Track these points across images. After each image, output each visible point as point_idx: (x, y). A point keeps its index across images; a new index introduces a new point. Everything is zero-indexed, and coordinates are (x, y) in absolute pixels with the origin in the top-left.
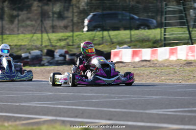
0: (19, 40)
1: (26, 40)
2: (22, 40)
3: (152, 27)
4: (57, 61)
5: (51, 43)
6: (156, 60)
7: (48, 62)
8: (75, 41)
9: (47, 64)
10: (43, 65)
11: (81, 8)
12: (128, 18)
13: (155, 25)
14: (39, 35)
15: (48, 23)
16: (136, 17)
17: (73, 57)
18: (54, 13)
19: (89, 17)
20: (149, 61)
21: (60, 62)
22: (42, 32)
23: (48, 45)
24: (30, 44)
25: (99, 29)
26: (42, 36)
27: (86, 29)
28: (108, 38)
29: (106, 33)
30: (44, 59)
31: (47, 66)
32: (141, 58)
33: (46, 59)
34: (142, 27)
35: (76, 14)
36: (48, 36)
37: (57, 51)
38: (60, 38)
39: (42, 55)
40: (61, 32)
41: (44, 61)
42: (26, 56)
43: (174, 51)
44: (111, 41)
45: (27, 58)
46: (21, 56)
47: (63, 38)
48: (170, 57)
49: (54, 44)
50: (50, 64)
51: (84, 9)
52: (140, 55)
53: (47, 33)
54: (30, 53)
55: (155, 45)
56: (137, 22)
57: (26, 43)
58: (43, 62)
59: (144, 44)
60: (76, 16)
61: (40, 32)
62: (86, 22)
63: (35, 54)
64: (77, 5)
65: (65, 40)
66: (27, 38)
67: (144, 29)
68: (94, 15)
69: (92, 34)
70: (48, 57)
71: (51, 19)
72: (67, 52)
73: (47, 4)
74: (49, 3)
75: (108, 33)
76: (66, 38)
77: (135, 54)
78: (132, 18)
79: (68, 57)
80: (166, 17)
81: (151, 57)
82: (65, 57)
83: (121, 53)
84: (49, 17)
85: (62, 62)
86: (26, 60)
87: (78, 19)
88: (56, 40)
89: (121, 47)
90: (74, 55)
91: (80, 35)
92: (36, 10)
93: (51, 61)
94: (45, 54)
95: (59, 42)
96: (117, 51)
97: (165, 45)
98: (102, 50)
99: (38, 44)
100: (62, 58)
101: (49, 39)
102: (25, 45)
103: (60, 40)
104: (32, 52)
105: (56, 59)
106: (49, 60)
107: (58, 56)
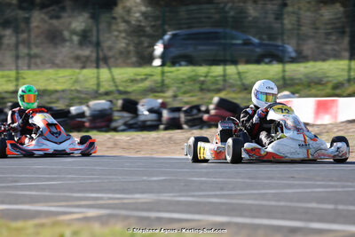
2: (55, 80)
4: (144, 122)
5: (116, 86)
7: (125, 124)
9: (122, 127)
10: (115, 130)
11: (133, 22)
13: (293, 55)
16: (256, 40)
17: (175, 115)
21: (149, 123)
24: (73, 88)
25: (183, 63)
26: (98, 73)
30: (116, 118)
31: (123, 131)
32: (336, 117)
33: (120, 118)
34: (267, 60)
35: (123, 35)
36: (111, 72)
37: (143, 101)
38: (133, 78)
39: (111, 109)
41: (116, 120)
42: (79, 111)
44: (243, 85)
45: (82, 115)
46: (69, 112)
47: (139, 78)
50: (130, 127)
52: (334, 110)
53: (109, 67)
54: (88, 106)
56: (258, 50)
57: (65, 87)
58: (114, 125)
60: (124, 38)
62: (159, 49)
63: (99, 108)
65: (143, 80)
66: (63, 77)
67: (270, 63)
68: (174, 36)
69: (193, 71)
70: (126, 114)
72: (164, 105)
76: (143, 77)
79: (166, 114)
82: (159, 114)
85: (154, 123)
86: (79, 119)
88: (126, 81)
90: (178, 110)
93: (131, 122)
94: (119, 108)
98: (235, 101)
100: (153, 116)
101: (113, 80)
102: (63, 91)
103: (133, 81)
104: (92, 103)
105: (142, 118)
106: (128, 119)
107: (147, 113)
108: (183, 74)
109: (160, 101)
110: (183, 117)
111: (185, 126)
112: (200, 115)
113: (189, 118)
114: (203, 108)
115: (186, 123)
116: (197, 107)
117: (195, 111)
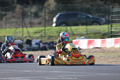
0: (6, 32)
1: (11, 32)
2: (9, 32)
3: (102, 24)
4: (34, 48)
5: (29, 34)
6: (105, 47)
8: (46, 33)
9: (26, 50)
10: (24, 51)
11: (51, 9)
12: (85, 17)
13: (104, 22)
14: (21, 29)
15: (27, 20)
16: (90, 16)
18: (31, 13)
19: (57, 16)
20: (100, 48)
21: (35, 48)
22: (23, 27)
23: (27, 36)
24: (14, 35)
25: (64, 25)
26: (23, 30)
27: (54, 25)
28: (70, 31)
29: (69, 28)
30: (24, 46)
31: (26, 51)
32: (94, 46)
33: (26, 46)
34: (95, 24)
36: (27, 30)
38: (36, 31)
39: (23, 43)
40: (37, 27)
43: (118, 41)
44: (73, 34)
47: (38, 31)
48: (115, 46)
49: (31, 35)
50: (29, 50)
51: (53, 10)
52: (93, 43)
53: (27, 27)
55: (104, 36)
56: (92, 20)
57: (11, 35)
58: (23, 49)
59: (96, 36)
60: (48, 15)
61: (21, 27)
62: (55, 20)
64: (48, 7)
65: (39, 32)
67: (96, 25)
68: (60, 15)
69: (59, 28)
71: (29, 17)
72: (41, 42)
73: (27, 7)
74: (28, 5)
75: (71, 28)
77: (90, 43)
78: (88, 17)
79: (41, 45)
80: (112, 16)
81: (102, 45)
82: (39, 44)
83: (79, 42)
84: (28, 16)
85: (38, 48)
87: (49, 17)
88: (33, 33)
89: (80, 38)
90: (46, 43)
91: (51, 29)
92: (19, 11)
93: (30, 48)
94: (25, 43)
95: (35, 34)
96: (77, 41)
97: (111, 37)
99: (20, 35)
100: (37, 46)
101: (28, 32)
103: (36, 33)
105: (33, 46)
106: (28, 47)
107: (35, 44)
108: (55, 30)
109: (40, 40)
110: (47, 46)
111: (48, 49)
112: (53, 45)
113: (49, 46)
114: (55, 43)
115: (49, 48)
116: (53, 42)
117: (52, 44)
